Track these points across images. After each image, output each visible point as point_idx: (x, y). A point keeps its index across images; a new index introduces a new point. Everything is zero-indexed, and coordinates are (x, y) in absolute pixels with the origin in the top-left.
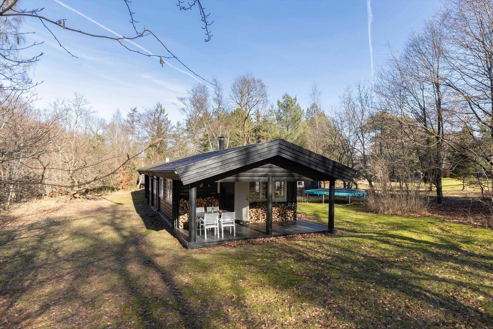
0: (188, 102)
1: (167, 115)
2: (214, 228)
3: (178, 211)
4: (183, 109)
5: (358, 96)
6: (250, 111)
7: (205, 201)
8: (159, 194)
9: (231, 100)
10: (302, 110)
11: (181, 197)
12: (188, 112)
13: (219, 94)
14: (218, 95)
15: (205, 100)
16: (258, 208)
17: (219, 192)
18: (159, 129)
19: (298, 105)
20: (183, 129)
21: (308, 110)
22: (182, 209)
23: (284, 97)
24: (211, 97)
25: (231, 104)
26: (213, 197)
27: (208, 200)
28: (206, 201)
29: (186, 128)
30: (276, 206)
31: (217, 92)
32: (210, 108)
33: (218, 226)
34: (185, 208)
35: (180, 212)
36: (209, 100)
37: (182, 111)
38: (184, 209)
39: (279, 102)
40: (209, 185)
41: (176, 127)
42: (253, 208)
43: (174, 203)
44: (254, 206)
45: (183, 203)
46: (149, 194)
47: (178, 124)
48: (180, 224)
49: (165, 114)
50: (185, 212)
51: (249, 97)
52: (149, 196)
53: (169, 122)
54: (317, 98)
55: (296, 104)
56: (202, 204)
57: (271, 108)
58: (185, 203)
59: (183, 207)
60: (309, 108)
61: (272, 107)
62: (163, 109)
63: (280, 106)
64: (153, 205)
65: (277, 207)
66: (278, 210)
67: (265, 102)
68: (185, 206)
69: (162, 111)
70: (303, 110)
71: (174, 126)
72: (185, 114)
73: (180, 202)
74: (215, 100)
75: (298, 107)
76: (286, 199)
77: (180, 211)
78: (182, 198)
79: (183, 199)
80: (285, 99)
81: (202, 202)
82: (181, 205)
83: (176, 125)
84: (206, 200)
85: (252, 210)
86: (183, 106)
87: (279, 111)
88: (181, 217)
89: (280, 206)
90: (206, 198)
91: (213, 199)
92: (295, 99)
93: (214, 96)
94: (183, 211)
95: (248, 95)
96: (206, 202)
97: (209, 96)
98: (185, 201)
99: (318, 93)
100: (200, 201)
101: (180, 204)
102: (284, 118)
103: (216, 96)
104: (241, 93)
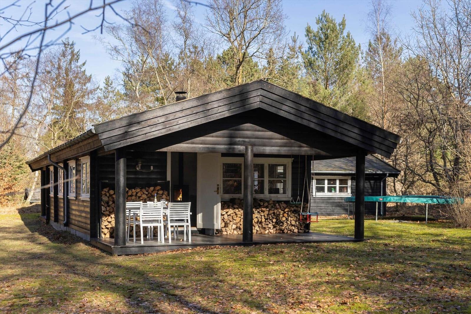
0: (124, 34)
1: (84, 64)
2: (157, 226)
3: (99, 209)
4: (116, 49)
5: (451, 14)
6: (247, 48)
7: (144, 194)
8: (68, 195)
9: (210, 28)
10: (357, 45)
11: (105, 186)
12: (126, 55)
13: (185, 17)
14: (184, 19)
15: (158, 29)
16: (238, 208)
17: (169, 178)
18: (68, 95)
19: (348, 36)
20: (118, 94)
21: (370, 45)
22: (106, 205)
23: (319, 21)
24: (168, 24)
25: (209, 35)
26: (158, 188)
27: (150, 191)
28: (147, 193)
29: (123, 92)
30: (270, 206)
31: (182, 13)
32: (168, 45)
33: (162, 225)
34: (111, 203)
35: (103, 210)
36: (165, 28)
37: (113, 53)
38: (109, 206)
39: (308, 31)
40: (152, 168)
41: (104, 89)
42: (228, 208)
43: (93, 196)
44: (231, 204)
45: (108, 195)
46: (49, 204)
47: (108, 82)
48: (103, 230)
49: (80, 63)
50: (111, 211)
51: (247, 21)
52: (49, 209)
53: (89, 79)
54: (383, 21)
55: (345, 34)
56: (139, 197)
57: (291, 44)
58: (111, 195)
59: (107, 203)
60: (373, 42)
61: (295, 41)
62: (76, 51)
63: (310, 39)
64: (57, 220)
65: (272, 207)
66: (274, 213)
67: (279, 31)
68: (112, 200)
69: (75, 57)
70: (360, 46)
71: (98, 88)
72: (120, 58)
73: (103, 193)
74: (178, 28)
75: (349, 41)
76: (290, 195)
77: (103, 208)
78: (106, 188)
79: (108, 189)
80: (321, 25)
81: (139, 195)
82: (105, 198)
83: (102, 85)
84: (147, 191)
85: (227, 213)
86: (116, 42)
87: (311, 48)
88: (104, 219)
89: (278, 207)
90: (147, 188)
91: (158, 191)
92: (343, 24)
93: (175, 20)
94: (108, 208)
95: (245, 17)
96: (147, 195)
97: (165, 21)
98: (112, 192)
99: (384, 10)
100: (137, 193)
101: (103, 196)
102: (319, 62)
103: (179, 21)
104: (231, 13)
